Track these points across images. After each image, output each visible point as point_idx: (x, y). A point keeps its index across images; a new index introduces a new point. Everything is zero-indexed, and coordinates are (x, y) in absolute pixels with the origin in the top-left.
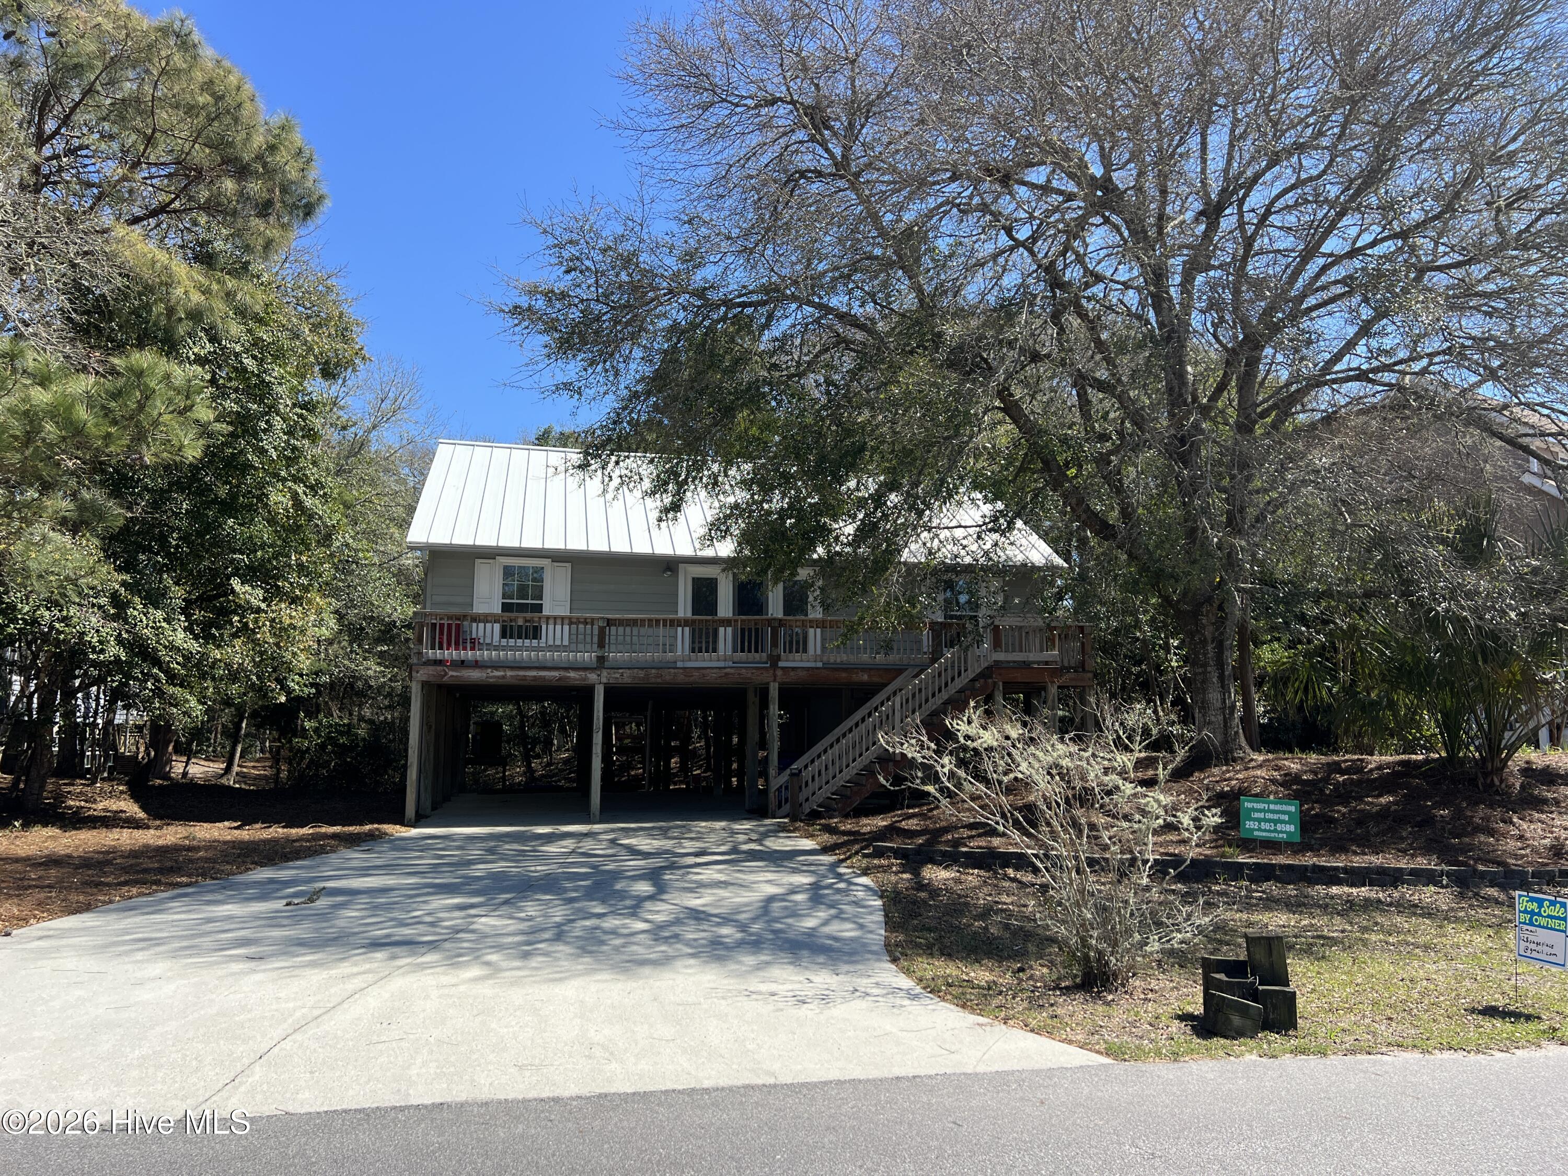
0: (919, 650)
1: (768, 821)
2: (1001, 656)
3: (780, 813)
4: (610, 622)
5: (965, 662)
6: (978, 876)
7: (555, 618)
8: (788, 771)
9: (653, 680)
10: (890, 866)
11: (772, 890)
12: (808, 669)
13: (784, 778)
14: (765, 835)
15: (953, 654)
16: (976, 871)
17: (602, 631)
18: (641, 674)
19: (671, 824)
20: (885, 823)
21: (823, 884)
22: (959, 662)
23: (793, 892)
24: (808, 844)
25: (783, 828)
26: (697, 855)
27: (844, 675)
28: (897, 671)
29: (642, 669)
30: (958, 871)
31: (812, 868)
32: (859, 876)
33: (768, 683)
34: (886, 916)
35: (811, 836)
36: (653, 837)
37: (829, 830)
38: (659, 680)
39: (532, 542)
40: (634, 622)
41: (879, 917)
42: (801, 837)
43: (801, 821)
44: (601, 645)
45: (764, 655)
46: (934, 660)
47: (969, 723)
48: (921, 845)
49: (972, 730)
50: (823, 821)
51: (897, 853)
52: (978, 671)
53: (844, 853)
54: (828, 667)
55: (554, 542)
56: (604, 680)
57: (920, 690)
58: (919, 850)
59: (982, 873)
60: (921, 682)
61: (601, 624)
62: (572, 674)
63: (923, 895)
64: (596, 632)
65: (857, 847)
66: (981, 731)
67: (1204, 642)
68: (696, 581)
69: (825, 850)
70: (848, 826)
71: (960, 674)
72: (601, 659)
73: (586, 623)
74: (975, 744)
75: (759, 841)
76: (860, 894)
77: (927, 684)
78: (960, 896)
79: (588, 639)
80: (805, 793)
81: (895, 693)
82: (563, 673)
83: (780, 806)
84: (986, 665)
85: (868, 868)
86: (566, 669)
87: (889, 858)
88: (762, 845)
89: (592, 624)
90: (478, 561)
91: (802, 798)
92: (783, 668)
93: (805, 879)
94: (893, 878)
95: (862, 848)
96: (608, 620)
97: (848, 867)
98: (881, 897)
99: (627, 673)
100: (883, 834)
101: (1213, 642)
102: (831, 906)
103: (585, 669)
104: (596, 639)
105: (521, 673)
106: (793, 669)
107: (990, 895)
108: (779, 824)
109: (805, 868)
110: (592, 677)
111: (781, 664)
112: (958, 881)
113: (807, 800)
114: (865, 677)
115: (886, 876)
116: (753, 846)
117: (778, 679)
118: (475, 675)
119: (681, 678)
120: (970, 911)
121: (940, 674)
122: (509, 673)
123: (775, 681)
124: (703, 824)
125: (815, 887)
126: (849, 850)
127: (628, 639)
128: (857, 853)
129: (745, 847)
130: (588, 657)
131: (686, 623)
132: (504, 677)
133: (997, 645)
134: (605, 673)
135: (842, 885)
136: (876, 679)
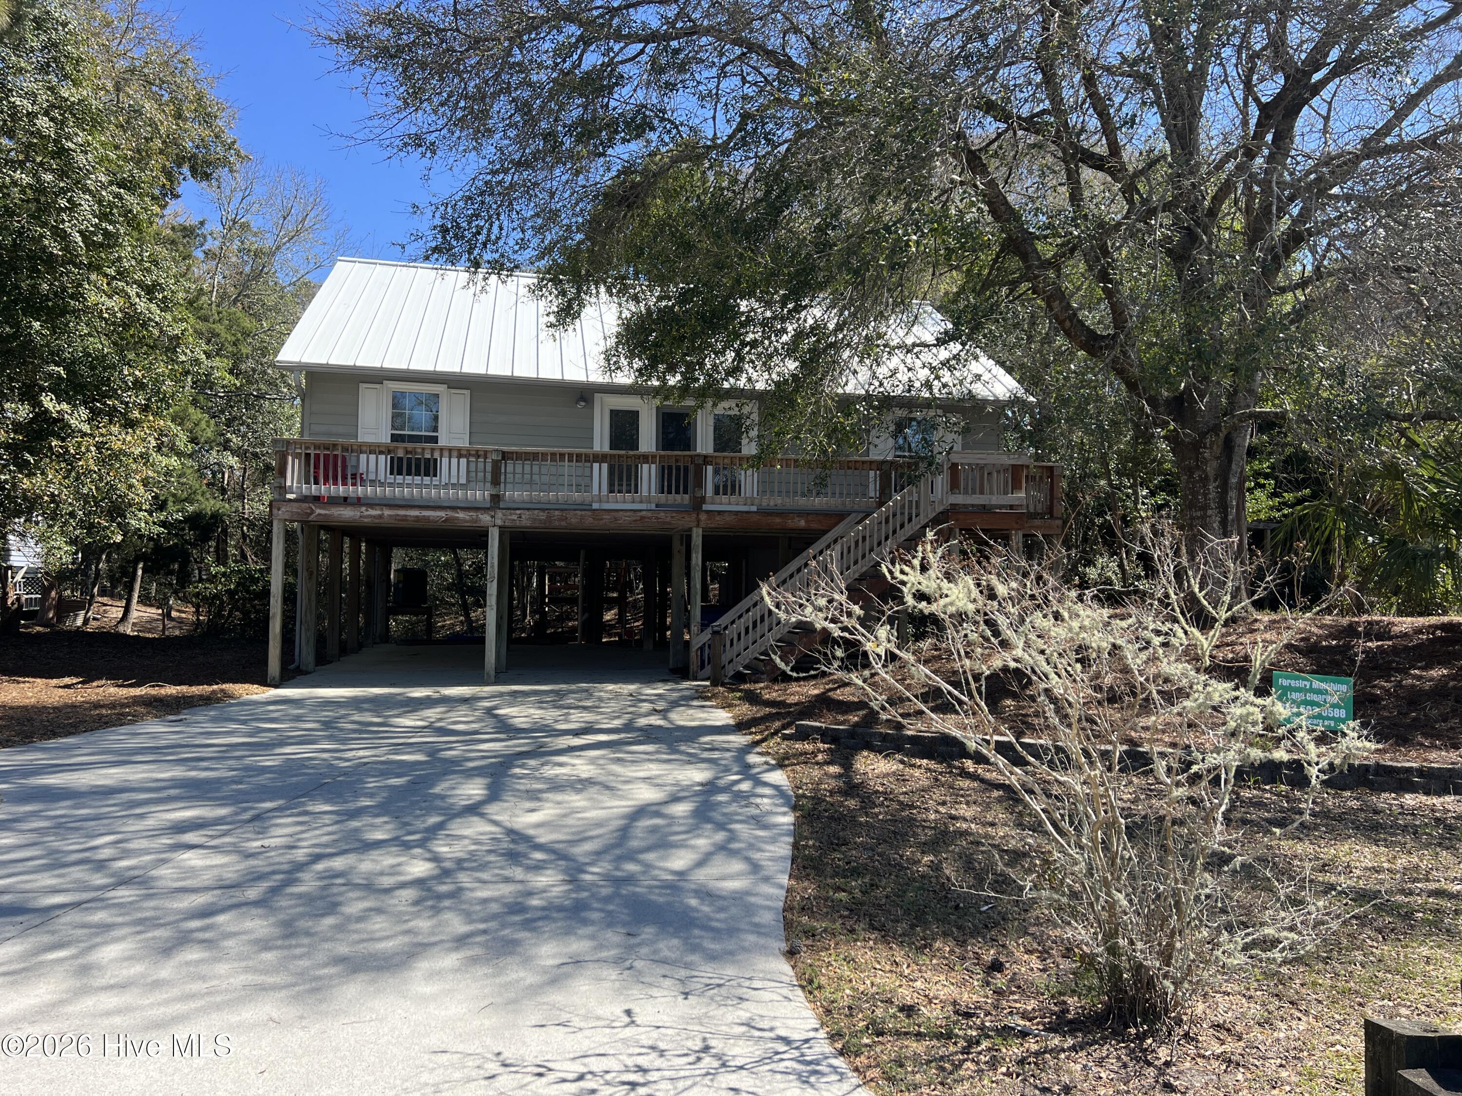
0: (864, 495)
1: (686, 684)
2: (959, 499)
3: (701, 674)
4: (505, 456)
5: (917, 507)
6: (928, 770)
7: (450, 450)
8: (709, 630)
9: (557, 523)
10: (814, 754)
11: (647, 794)
12: (737, 513)
13: (706, 636)
14: (675, 704)
15: (903, 498)
16: (925, 761)
17: (496, 465)
18: (543, 516)
19: (573, 687)
20: (816, 692)
21: (722, 783)
22: (910, 508)
23: (675, 799)
24: (722, 717)
25: (700, 695)
26: (576, 733)
27: (778, 520)
28: (840, 516)
29: (543, 510)
30: (902, 762)
31: (716, 755)
32: (772, 768)
33: (690, 529)
34: (795, 846)
35: (727, 706)
36: (540, 705)
37: (752, 698)
38: (563, 523)
39: (422, 363)
40: (534, 456)
41: (783, 849)
42: (716, 707)
43: (723, 685)
44: (496, 482)
45: (687, 497)
46: (881, 504)
47: (924, 568)
48: (856, 725)
49: (929, 583)
50: (746, 686)
51: (826, 735)
52: (931, 516)
53: (761, 732)
54: (762, 512)
55: (448, 365)
56: (499, 522)
57: (864, 538)
58: (852, 733)
59: (933, 765)
60: (865, 528)
61: (495, 457)
62: (461, 515)
63: (852, 803)
64: (489, 468)
65: (777, 724)
66: (945, 584)
67: (1205, 480)
68: (614, 414)
69: (741, 727)
70: (772, 694)
71: (910, 520)
72: (496, 499)
73: (478, 456)
74: (934, 608)
75: (663, 713)
76: (765, 803)
77: (872, 531)
78: (903, 806)
79: (481, 475)
80: (730, 653)
81: (835, 541)
82: (450, 513)
83: (702, 667)
84: (941, 509)
85: (786, 757)
86: (454, 508)
87: (814, 740)
88: (665, 718)
89: (486, 458)
90: (362, 386)
91: (725, 659)
92: (707, 512)
93: (698, 775)
94: (816, 773)
95: (784, 727)
96: (503, 453)
97: (761, 754)
98: (795, 808)
99: (526, 515)
100: (812, 708)
101: (1215, 480)
102: (721, 826)
103: (476, 509)
104: (489, 476)
105: (402, 512)
106: (720, 513)
107: (944, 803)
108: (696, 689)
109: (706, 755)
110: (485, 519)
111: (705, 507)
112: (901, 779)
113: (731, 661)
114: (802, 523)
115: (807, 769)
116: (656, 721)
117: (702, 524)
118: (347, 514)
119: (589, 521)
120: (915, 835)
121: (887, 521)
122: (387, 512)
123: (698, 526)
124: (611, 687)
125: (710, 788)
126: (767, 728)
127: (527, 477)
128: (776, 733)
129: (642, 722)
130: (480, 494)
131: (600, 458)
132: (381, 517)
133: (954, 485)
134: (499, 514)
135: (745, 786)
136: (814, 526)
